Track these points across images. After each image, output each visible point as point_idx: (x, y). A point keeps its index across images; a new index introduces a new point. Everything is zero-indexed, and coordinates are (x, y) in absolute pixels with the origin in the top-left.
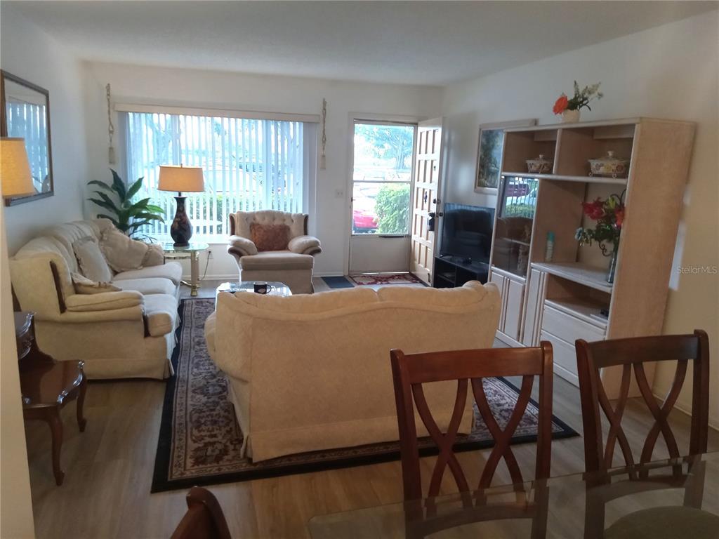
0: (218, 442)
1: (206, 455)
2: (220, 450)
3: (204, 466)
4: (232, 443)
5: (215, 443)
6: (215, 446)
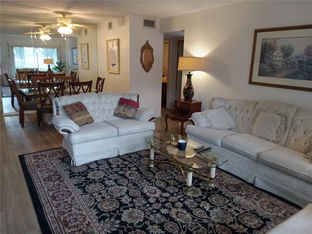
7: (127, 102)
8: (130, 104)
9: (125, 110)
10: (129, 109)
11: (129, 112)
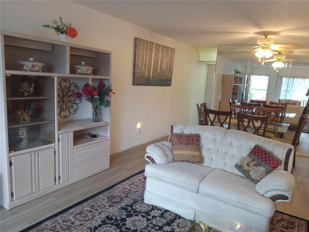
0: (281, 227)
1: (288, 224)
2: (280, 222)
3: (290, 220)
4: (274, 223)
5: (282, 227)
6: (282, 226)
7: (260, 153)
8: (262, 158)
9: (252, 164)
10: (255, 165)
11: (254, 169)
